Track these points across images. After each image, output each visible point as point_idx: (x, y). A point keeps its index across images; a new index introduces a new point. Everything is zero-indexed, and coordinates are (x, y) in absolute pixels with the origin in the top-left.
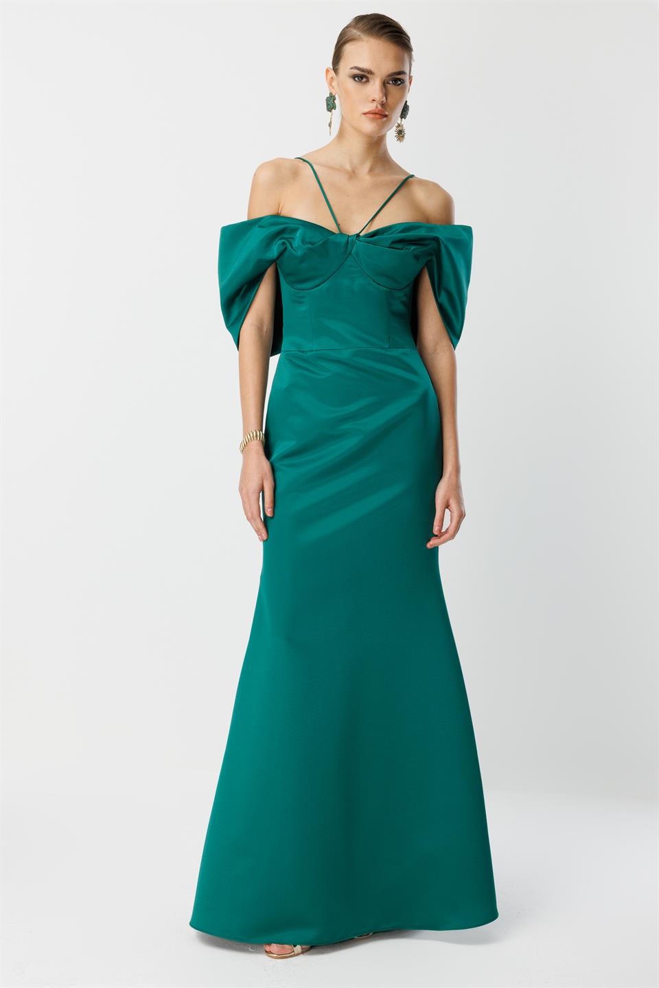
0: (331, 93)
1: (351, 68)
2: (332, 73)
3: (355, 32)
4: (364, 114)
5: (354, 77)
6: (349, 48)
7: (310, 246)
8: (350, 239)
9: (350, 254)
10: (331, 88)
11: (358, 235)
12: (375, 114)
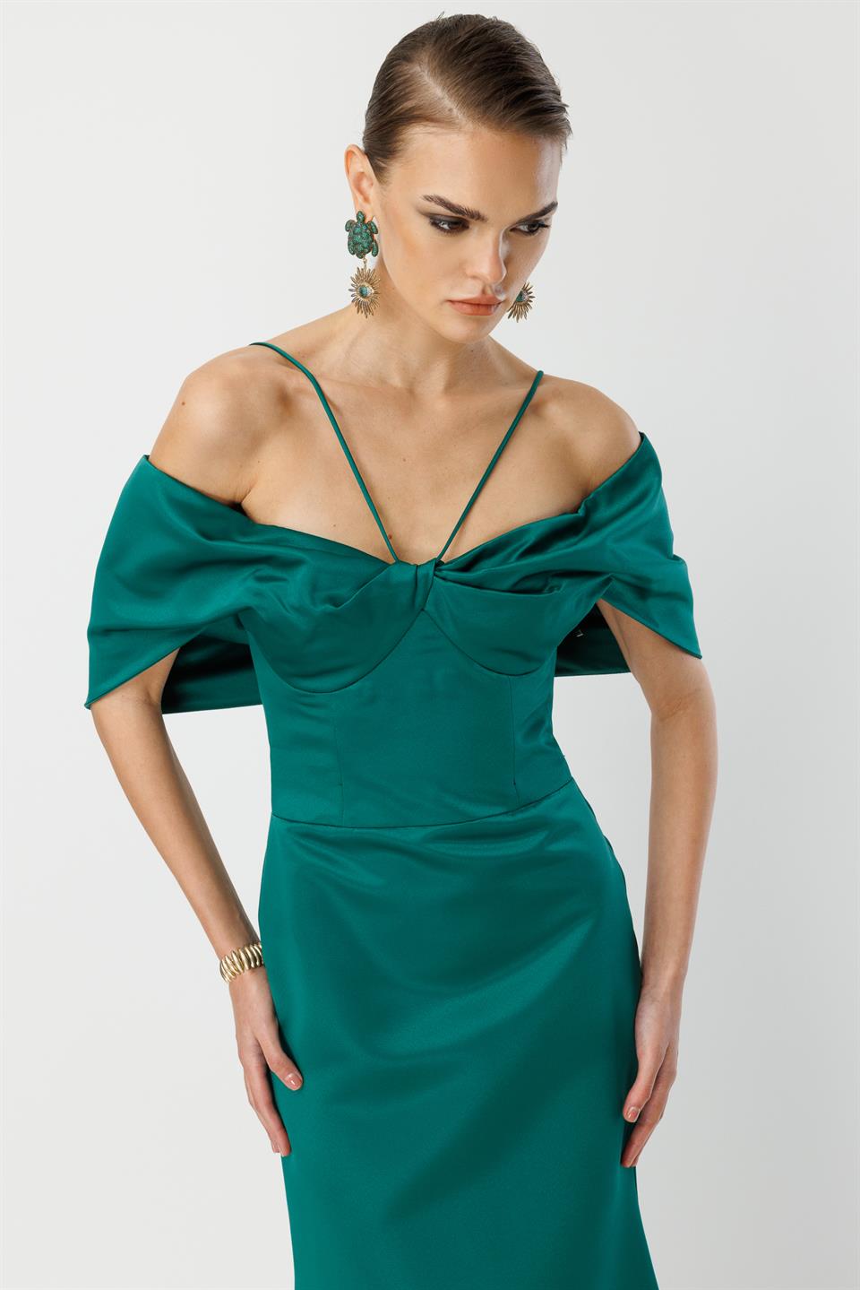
0: (361, 216)
1: (429, 199)
2: (363, 165)
3: (431, 86)
4: (452, 302)
5: (435, 221)
6: (418, 138)
7: (330, 608)
8: (421, 572)
9: (423, 610)
10: (360, 199)
11: (438, 564)
12: (478, 305)
